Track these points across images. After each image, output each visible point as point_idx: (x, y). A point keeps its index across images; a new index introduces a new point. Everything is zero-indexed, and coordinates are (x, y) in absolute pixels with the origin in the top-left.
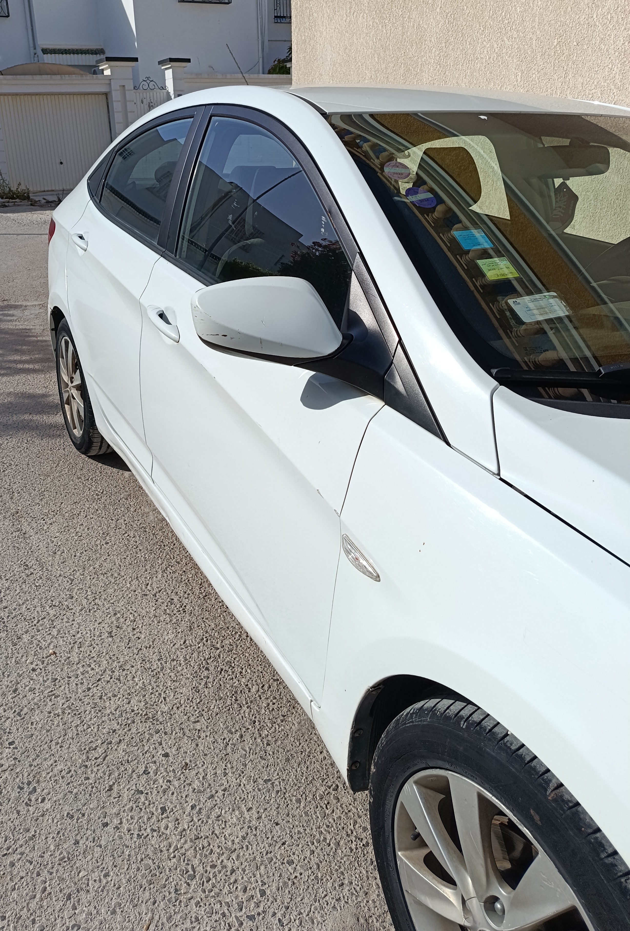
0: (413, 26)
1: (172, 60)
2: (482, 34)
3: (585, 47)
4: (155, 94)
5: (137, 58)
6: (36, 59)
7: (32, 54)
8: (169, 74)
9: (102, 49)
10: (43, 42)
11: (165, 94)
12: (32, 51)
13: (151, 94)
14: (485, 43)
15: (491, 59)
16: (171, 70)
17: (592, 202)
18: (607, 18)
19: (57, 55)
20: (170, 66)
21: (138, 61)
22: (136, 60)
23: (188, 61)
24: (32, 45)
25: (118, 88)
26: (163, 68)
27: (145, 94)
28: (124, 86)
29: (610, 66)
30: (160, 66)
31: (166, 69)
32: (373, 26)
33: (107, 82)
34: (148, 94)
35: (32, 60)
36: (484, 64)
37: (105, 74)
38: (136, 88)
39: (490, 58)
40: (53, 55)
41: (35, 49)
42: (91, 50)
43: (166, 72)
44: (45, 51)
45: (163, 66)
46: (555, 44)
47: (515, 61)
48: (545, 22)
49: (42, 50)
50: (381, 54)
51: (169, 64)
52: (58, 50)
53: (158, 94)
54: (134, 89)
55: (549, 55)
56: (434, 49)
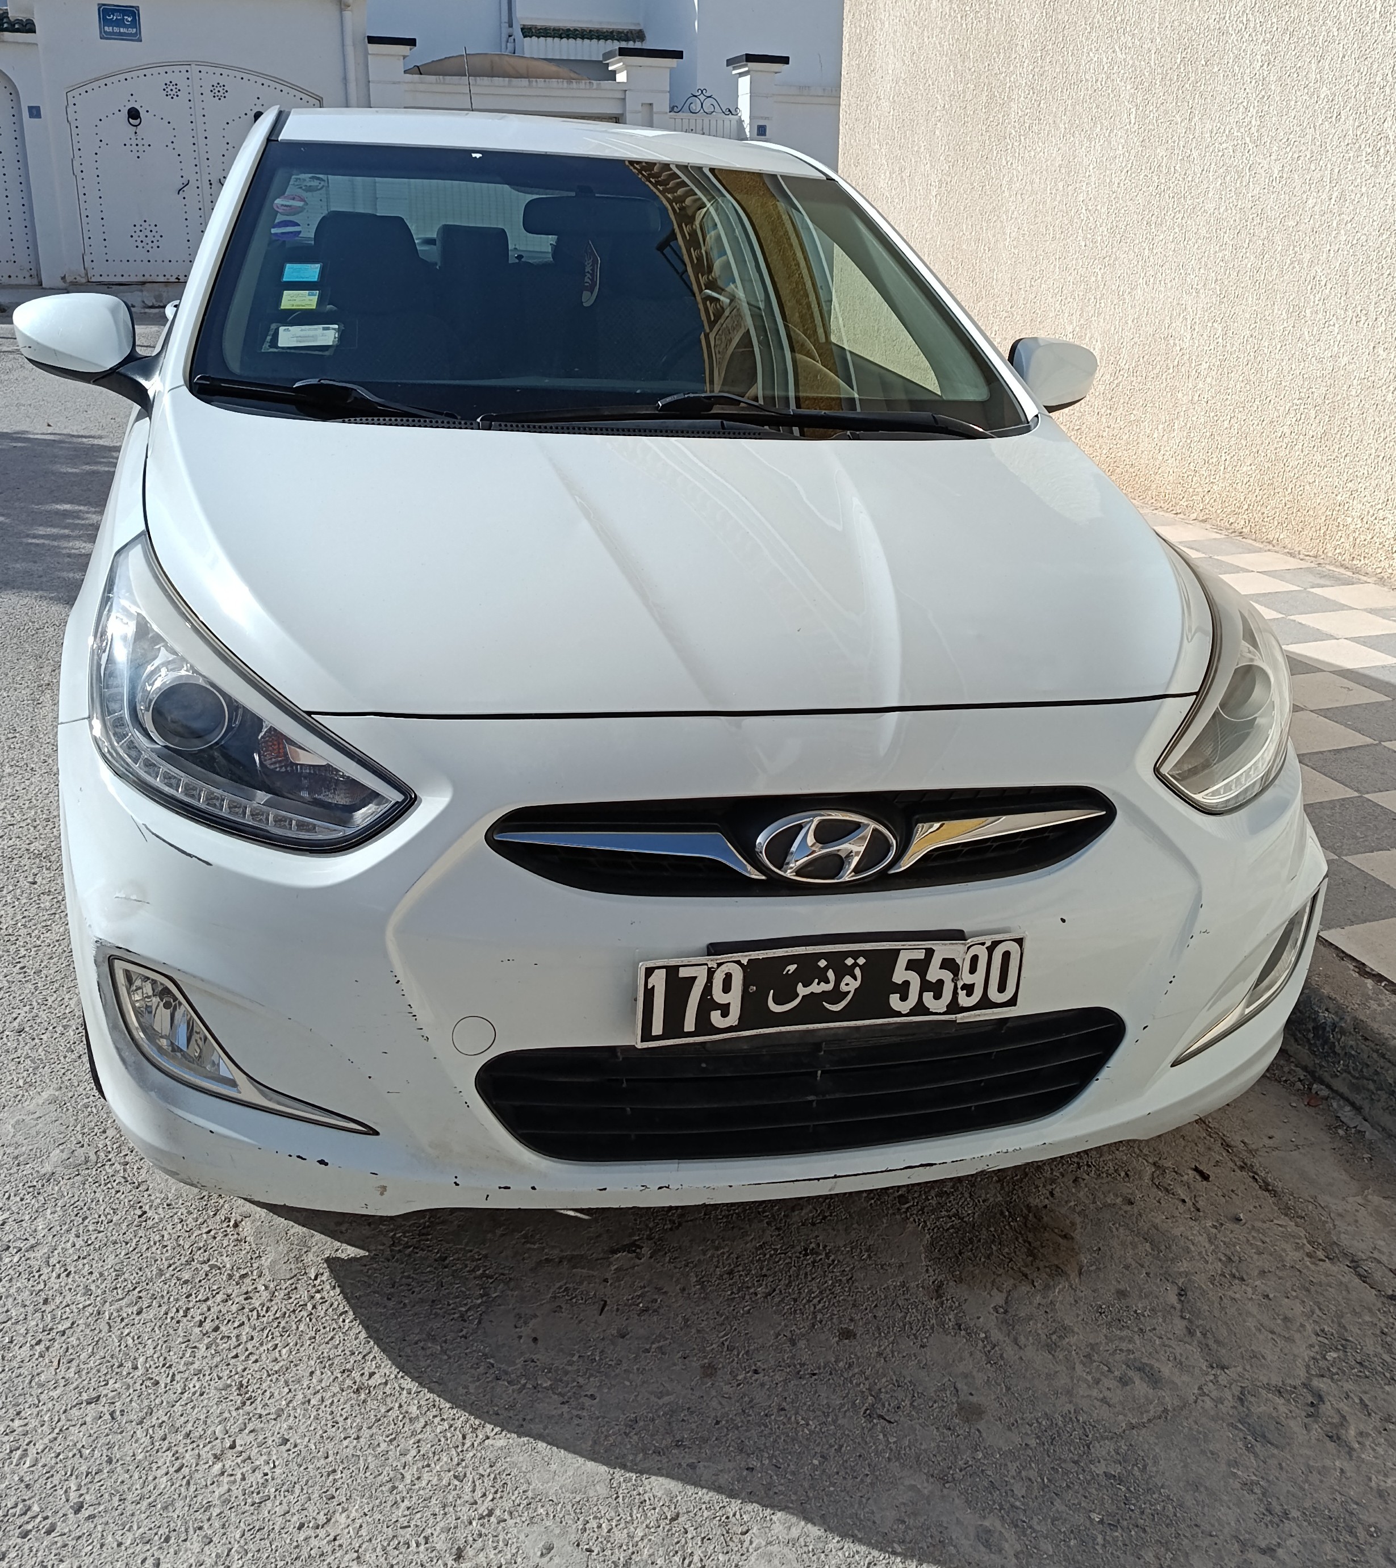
0: (1002, 19)
1: (750, 58)
2: (1087, 39)
3: (1216, 70)
4: (713, 123)
5: (682, 52)
6: (510, 45)
7: (504, 37)
8: (744, 84)
9: (641, 31)
10: (526, 14)
11: (734, 123)
12: (505, 31)
13: (706, 122)
14: (1091, 54)
15: (1099, 83)
16: (748, 78)
17: (1220, 340)
18: (1242, 22)
19: (549, 40)
20: (746, 69)
21: (682, 58)
22: (678, 55)
23: (785, 60)
24: (505, 18)
25: (640, 108)
26: (735, 72)
27: (693, 122)
28: (651, 104)
29: (1245, 104)
30: (730, 68)
31: (741, 75)
32: (950, 15)
33: (620, 95)
34: (699, 122)
35: (504, 46)
36: (1090, 92)
37: (618, 80)
38: (675, 109)
39: (1097, 80)
40: (542, 39)
41: (511, 26)
42: (619, 33)
43: (741, 80)
44: (528, 32)
45: (734, 68)
46: (1178, 61)
47: (1128, 87)
48: (1167, 23)
49: (522, 29)
50: (959, 67)
51: (745, 66)
52: (554, 30)
53: (720, 123)
54: (672, 110)
55: (1171, 80)
56: (1027, 61)
